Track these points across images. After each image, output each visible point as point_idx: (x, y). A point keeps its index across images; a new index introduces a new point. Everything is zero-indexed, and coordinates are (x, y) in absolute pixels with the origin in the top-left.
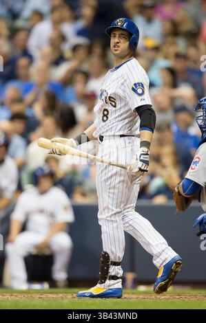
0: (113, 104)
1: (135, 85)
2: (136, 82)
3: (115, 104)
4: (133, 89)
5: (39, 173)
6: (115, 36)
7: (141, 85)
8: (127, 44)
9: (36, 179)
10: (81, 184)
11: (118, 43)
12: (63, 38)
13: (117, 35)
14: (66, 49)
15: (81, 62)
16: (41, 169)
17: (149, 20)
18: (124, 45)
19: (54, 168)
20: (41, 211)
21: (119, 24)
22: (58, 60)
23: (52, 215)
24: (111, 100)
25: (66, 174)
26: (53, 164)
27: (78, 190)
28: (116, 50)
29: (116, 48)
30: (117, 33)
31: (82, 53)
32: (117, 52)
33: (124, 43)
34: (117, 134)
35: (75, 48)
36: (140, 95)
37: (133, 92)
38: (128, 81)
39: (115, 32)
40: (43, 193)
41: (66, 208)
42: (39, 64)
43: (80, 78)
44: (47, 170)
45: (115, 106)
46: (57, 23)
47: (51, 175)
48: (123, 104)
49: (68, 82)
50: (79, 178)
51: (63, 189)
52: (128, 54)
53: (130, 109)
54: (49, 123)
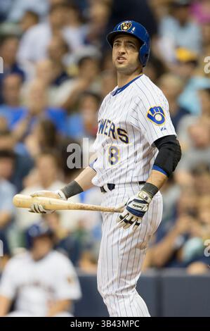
0: (124, 138)
1: (151, 110)
2: (153, 107)
3: (127, 138)
4: (149, 116)
5: (34, 233)
6: (118, 45)
7: (160, 110)
8: (136, 55)
9: (29, 241)
10: (90, 247)
11: (124, 53)
12: (66, 48)
13: (122, 44)
14: (70, 62)
15: (90, 81)
16: (36, 227)
17: (183, 23)
18: (132, 56)
19: (54, 226)
20: (37, 284)
21: (125, 28)
22: (59, 78)
23: (51, 290)
24: (121, 133)
25: (70, 234)
26: (53, 220)
27: (86, 255)
28: (121, 63)
29: (120, 61)
30: (123, 40)
31: (90, 68)
32: (122, 66)
33: (131, 53)
34: (135, 180)
35: (82, 62)
36: (159, 123)
37: (149, 120)
38: (141, 106)
39: (119, 39)
40: (38, 259)
41: (69, 280)
42: (34, 83)
43: (89, 102)
44: (44, 228)
45: (127, 142)
46: (57, 28)
47: (50, 235)
48: (137, 138)
49: (72, 107)
50: (87, 239)
51: (65, 255)
52: (137, 69)
53: (148, 144)
54: (46, 163)
